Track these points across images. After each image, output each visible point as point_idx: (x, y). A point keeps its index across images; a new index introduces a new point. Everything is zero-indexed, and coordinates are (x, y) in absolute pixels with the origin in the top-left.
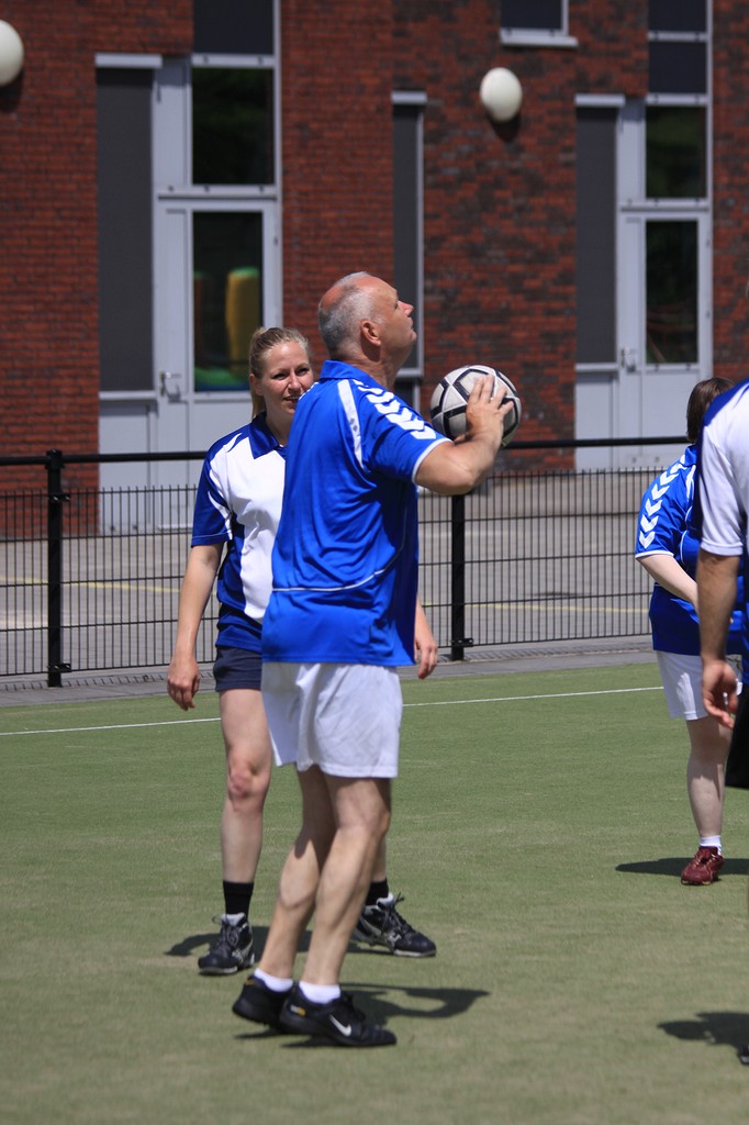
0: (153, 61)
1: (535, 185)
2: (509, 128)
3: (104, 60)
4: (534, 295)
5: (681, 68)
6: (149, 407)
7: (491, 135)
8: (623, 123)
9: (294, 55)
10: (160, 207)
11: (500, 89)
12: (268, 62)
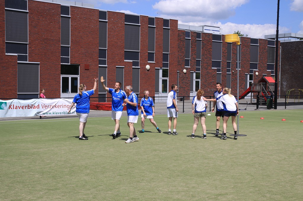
0: (160, 68)
1: (187, 78)
2: (185, 74)
3: (156, 68)
4: (187, 86)
5: (198, 69)
6: (159, 94)
7: (184, 74)
8: (194, 73)
9: (170, 68)
10: (160, 79)
11: (185, 71)
12: (168, 68)
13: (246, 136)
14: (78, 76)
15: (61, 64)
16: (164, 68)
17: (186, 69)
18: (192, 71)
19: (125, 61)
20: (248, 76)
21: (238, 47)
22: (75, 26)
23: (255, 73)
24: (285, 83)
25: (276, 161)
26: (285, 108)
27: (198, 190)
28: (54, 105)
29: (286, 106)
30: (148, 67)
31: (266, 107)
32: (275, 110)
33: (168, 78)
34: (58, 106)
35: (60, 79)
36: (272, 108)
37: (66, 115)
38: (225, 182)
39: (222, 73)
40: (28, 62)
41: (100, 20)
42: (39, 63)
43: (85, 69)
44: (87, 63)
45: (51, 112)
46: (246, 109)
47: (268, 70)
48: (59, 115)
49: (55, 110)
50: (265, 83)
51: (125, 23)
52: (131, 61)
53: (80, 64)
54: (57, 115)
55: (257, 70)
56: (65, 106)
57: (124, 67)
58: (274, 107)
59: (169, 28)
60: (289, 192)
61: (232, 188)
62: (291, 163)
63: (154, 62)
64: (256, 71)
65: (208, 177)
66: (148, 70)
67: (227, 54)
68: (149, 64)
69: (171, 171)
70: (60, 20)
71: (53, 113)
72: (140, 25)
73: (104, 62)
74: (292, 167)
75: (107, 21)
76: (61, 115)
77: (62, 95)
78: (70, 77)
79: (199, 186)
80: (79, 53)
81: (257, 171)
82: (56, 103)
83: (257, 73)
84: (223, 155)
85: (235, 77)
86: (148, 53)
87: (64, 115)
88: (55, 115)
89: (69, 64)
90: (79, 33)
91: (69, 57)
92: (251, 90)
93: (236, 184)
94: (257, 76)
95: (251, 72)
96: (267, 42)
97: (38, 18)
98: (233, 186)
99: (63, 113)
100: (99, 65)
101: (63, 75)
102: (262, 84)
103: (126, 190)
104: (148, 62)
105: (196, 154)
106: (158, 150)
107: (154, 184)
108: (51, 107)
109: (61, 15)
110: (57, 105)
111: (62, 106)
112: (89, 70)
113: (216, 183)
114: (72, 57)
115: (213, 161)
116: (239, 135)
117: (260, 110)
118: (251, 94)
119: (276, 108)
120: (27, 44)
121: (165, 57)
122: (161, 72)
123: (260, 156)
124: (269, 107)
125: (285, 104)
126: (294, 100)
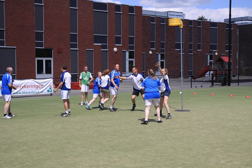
0: (126, 50)
1: (153, 59)
2: (151, 55)
3: (123, 50)
4: (153, 66)
6: (126, 73)
8: (159, 55)
9: (136, 50)
10: (126, 60)
11: (150, 52)
12: (134, 50)
13: (190, 111)
14: (52, 58)
15: (36, 48)
16: (130, 50)
17: (152, 50)
18: (158, 52)
19: (94, 44)
20: (209, 56)
21: (181, 30)
22: (48, 14)
23: (214, 54)
24: (242, 62)
25: (205, 135)
26: (238, 85)
27: (117, 164)
28: (24, 85)
29: (239, 83)
30: (115, 49)
31: (221, 84)
32: (229, 86)
33: (134, 59)
34: (27, 87)
35: (35, 62)
36: (226, 85)
37: (34, 94)
38: (147, 156)
39: (185, 54)
40: (5, 47)
41: (70, 8)
42: (16, 47)
43: (58, 53)
44: (59, 47)
45: (21, 91)
46: (202, 86)
47: (226, 51)
48: (29, 94)
49: (24, 90)
50: (222, 62)
51: (94, 10)
52: (100, 44)
53: (53, 48)
54: (27, 94)
55: (217, 51)
56: (34, 86)
57: (93, 50)
58: (228, 84)
59: (134, 14)
60: (200, 165)
61: (151, 161)
62: (217, 136)
63: (121, 45)
64: (215, 52)
65: (134, 151)
66: (116, 53)
67: (188, 36)
68: (117, 47)
69: (102, 146)
70: (34, 8)
71: (23, 93)
72: (108, 11)
73: (75, 46)
74: (216, 140)
75: (77, 8)
76: (31, 94)
77: (38, 76)
78: (44, 59)
79: (120, 160)
80: (52, 38)
81: (182, 145)
82: (25, 84)
83: (216, 54)
84: (159, 130)
85: (197, 58)
86: (116, 37)
87: (33, 94)
88: (25, 94)
89: (43, 48)
90: (52, 19)
91: (43, 42)
92: (209, 69)
93: (156, 158)
94: (217, 56)
95: (211, 52)
96: (225, 25)
97: (14, 6)
98: (152, 160)
99: (32, 93)
100: (71, 49)
101: (38, 58)
102: (219, 63)
103: (49, 165)
104: (116, 45)
105: (135, 129)
106: (101, 126)
107: (79, 159)
108: (21, 87)
109: (35, 4)
110: (27, 85)
111: (31, 86)
112: (61, 53)
113: (138, 157)
114: (46, 42)
115: (146, 136)
116: (183, 110)
117: (216, 86)
118: (210, 73)
119: (229, 85)
120: (4, 30)
121: (131, 40)
122: (127, 54)
123: (192, 130)
124: (224, 84)
125: (238, 81)
126: (249, 77)
